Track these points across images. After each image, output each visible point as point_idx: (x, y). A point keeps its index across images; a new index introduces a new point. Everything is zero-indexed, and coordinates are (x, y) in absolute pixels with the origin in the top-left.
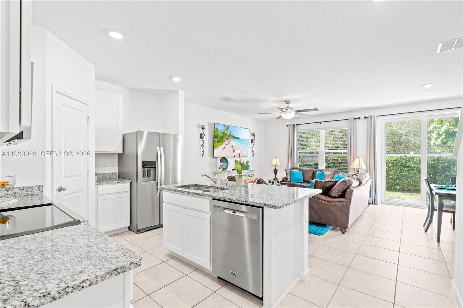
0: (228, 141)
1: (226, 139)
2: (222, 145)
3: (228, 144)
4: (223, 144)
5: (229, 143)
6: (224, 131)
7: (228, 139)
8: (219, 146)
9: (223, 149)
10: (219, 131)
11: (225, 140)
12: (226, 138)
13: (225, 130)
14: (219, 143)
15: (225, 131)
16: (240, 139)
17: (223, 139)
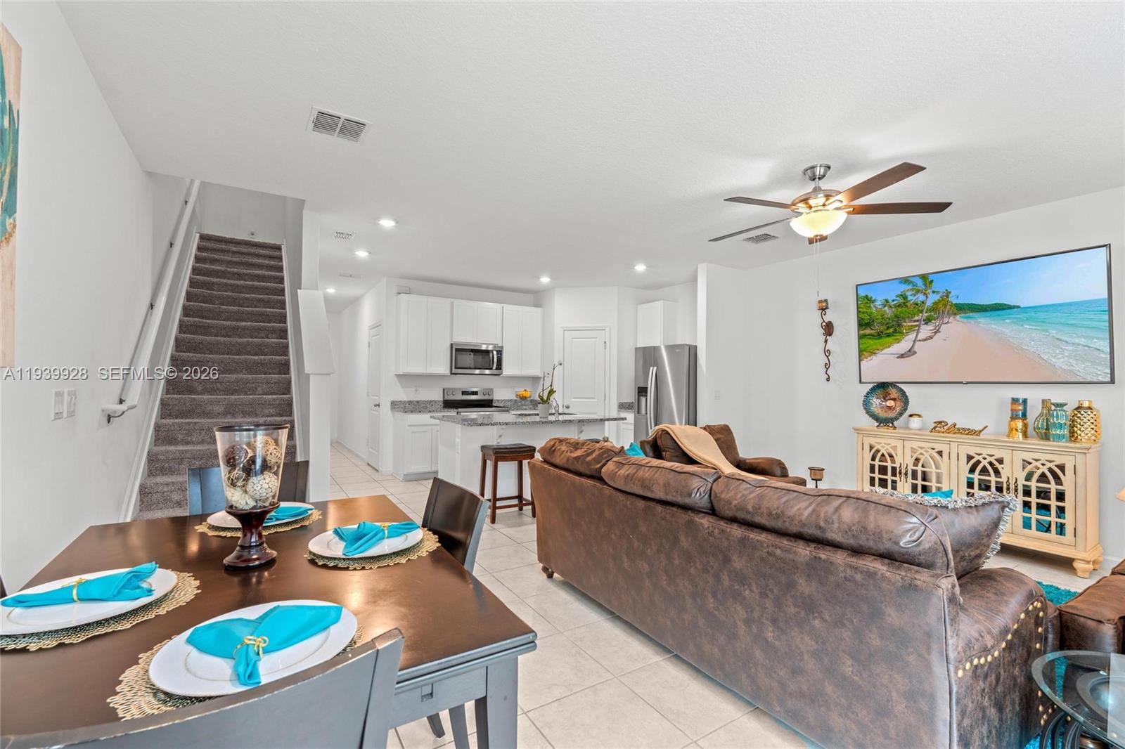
0: (926, 330)
1: (917, 323)
2: (896, 345)
3: (931, 338)
4: (898, 341)
5: (936, 333)
6: (905, 298)
7: (928, 321)
8: (883, 350)
9: (902, 356)
10: (878, 303)
11: (916, 326)
12: (917, 318)
13: (909, 294)
14: (880, 341)
15: (910, 298)
16: (1019, 307)
17: (899, 325)
